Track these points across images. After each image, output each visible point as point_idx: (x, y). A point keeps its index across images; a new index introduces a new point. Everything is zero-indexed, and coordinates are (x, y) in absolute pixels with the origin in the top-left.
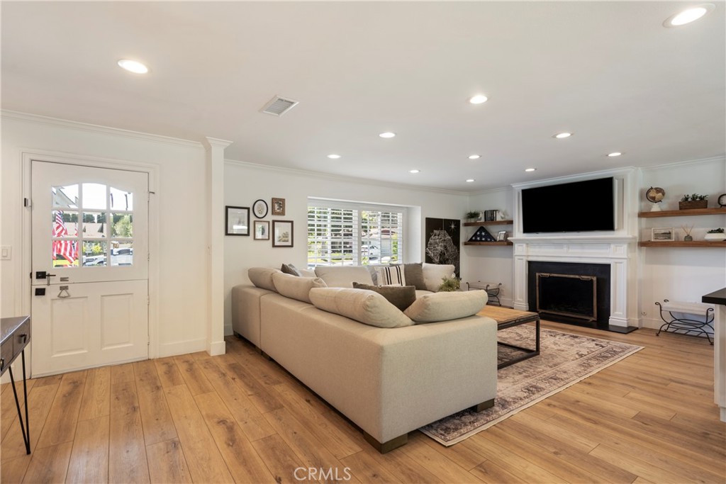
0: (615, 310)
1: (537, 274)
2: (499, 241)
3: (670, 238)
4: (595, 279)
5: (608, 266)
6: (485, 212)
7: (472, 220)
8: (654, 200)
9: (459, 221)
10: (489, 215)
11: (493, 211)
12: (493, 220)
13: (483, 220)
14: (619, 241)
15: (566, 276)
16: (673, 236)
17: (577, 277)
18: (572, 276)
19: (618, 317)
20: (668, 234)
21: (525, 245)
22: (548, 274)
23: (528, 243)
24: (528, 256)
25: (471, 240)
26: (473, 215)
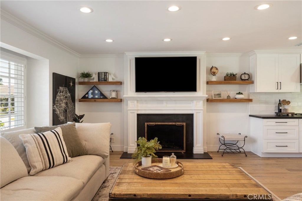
0: (197, 144)
1: (146, 124)
2: (112, 98)
3: (220, 97)
4: (184, 124)
5: (192, 115)
6: (99, 73)
7: (86, 80)
8: (214, 74)
9: (75, 79)
10: (103, 76)
11: (106, 73)
12: (106, 80)
13: (96, 80)
14: (198, 99)
15: (167, 123)
16: (222, 95)
17: (174, 123)
18: (170, 123)
19: (198, 148)
20: (219, 95)
21: (136, 102)
22: (154, 123)
23: (138, 100)
24: (138, 110)
25: (84, 97)
26: (87, 75)
